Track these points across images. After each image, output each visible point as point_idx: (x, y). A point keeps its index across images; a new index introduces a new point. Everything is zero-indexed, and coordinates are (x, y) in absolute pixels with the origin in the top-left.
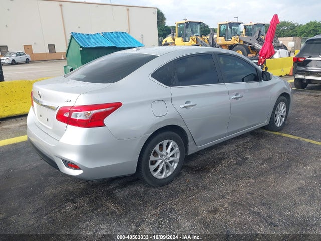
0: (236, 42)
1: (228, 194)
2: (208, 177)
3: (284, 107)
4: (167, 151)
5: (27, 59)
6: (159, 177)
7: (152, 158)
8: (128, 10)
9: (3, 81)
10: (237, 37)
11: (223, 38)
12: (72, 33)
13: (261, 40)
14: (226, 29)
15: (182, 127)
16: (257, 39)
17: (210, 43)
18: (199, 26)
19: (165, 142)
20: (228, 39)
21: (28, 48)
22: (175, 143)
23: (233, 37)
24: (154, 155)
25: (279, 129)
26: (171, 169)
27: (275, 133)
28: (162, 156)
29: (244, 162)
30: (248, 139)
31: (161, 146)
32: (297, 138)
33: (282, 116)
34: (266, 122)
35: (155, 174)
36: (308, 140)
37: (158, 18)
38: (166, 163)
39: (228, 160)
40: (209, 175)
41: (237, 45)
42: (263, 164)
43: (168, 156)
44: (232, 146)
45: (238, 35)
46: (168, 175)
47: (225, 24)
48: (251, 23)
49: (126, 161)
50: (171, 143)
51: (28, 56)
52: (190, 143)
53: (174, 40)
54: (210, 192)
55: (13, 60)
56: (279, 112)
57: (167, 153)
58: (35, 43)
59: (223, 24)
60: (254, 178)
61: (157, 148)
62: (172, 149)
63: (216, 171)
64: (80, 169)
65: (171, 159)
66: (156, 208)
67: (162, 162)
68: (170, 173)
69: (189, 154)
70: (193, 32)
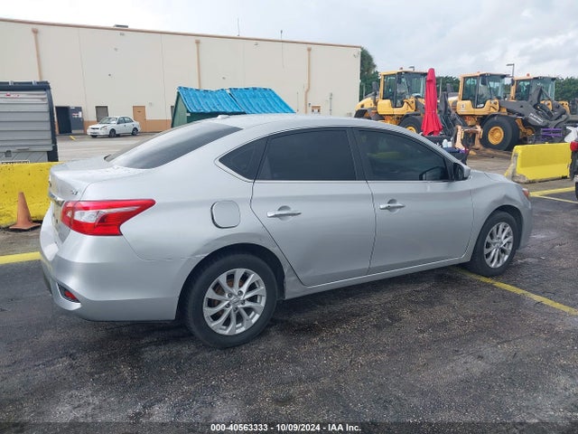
0: (492, 110)
1: (326, 375)
2: (312, 344)
3: (509, 233)
4: (241, 289)
5: (135, 129)
6: (221, 332)
7: (210, 294)
8: (309, 50)
9: (57, 161)
10: (496, 101)
11: (468, 103)
12: (180, 88)
13: (543, 107)
14: (475, 87)
15: (270, 249)
16: (535, 106)
17: (440, 111)
18: (423, 81)
19: (239, 272)
20: (478, 103)
21: (139, 111)
22: (258, 278)
23: (488, 102)
24: (214, 289)
25: (496, 274)
26: (245, 322)
27: (483, 279)
28: (231, 295)
29: (391, 325)
30: (427, 286)
31: (231, 278)
32: (520, 292)
33: (503, 251)
34: (464, 257)
35: (213, 325)
36: (537, 298)
37: (362, 65)
38: (237, 308)
39: (363, 318)
40: (315, 340)
41: (494, 115)
42: (422, 332)
43: (242, 298)
44: (387, 296)
45: (499, 98)
46: (238, 331)
47: (475, 77)
48: (528, 75)
49: (159, 297)
50: (252, 276)
51: (136, 124)
52: (289, 280)
53: (376, 103)
54: (298, 368)
55: (113, 130)
56: (495, 241)
57: (241, 292)
58: (151, 104)
59: (470, 77)
60: (392, 354)
61: (222, 279)
62: (252, 287)
63: (332, 334)
64: (78, 301)
65: (248, 304)
66: (192, 383)
67: (229, 305)
68: (243, 329)
69: (286, 298)
70: (411, 91)
